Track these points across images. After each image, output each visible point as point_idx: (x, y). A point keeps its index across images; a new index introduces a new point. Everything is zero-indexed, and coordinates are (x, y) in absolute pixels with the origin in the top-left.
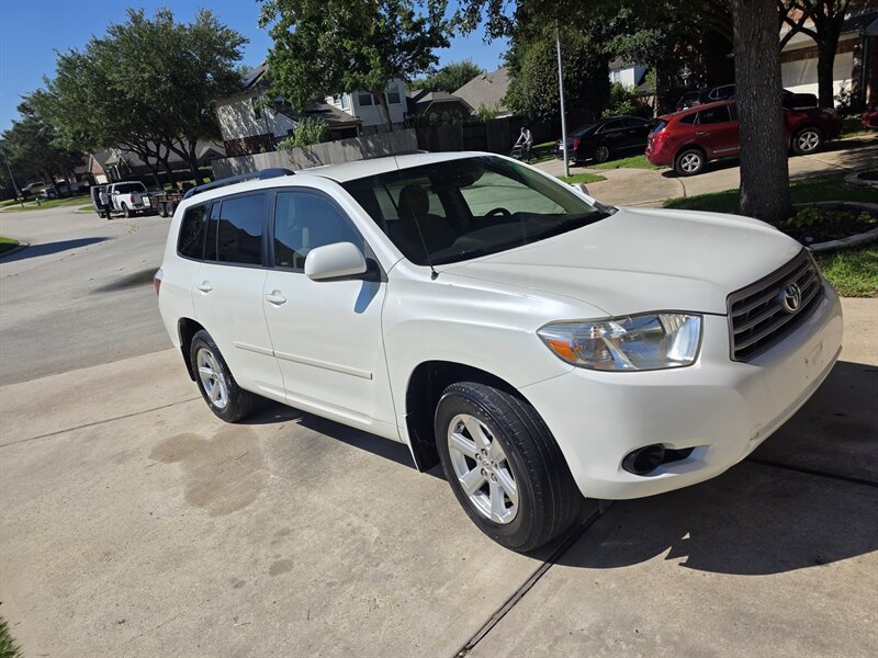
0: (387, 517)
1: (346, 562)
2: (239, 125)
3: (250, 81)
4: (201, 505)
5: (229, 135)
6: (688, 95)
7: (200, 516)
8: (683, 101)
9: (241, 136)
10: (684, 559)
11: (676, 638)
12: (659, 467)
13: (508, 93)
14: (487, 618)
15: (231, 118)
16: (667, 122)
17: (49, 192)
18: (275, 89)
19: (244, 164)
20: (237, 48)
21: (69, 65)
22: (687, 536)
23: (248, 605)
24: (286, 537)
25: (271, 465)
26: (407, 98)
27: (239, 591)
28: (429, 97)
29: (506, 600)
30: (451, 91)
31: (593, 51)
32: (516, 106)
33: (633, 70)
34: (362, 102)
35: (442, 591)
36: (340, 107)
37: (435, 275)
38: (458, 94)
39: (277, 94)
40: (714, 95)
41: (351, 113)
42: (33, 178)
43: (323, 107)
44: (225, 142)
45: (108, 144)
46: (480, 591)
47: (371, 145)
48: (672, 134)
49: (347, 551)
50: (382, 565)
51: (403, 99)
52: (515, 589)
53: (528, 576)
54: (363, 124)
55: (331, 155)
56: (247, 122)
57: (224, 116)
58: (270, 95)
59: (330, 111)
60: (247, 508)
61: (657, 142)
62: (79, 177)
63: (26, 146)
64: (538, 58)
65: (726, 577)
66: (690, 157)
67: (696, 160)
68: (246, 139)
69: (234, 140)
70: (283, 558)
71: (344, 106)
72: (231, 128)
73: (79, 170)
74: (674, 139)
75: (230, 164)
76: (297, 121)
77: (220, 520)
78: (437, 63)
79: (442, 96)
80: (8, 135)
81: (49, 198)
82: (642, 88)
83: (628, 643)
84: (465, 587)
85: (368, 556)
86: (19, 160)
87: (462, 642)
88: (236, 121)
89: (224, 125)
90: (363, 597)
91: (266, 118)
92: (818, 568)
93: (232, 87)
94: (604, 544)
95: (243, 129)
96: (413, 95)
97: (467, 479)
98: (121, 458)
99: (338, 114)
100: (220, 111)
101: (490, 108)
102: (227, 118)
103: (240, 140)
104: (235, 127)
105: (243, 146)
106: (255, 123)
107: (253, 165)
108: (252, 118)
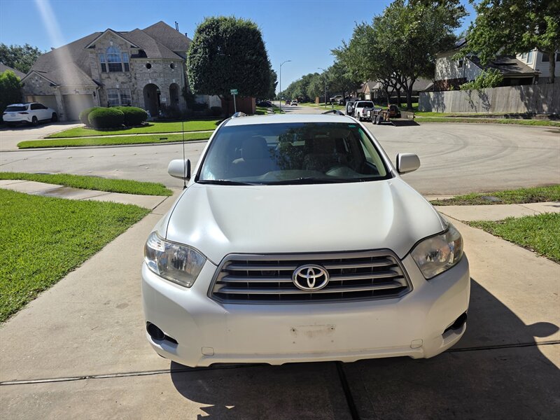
2: (447, 71)
5: (439, 77)
9: (446, 78)
10: (205, 414)
15: (444, 66)
17: (341, 101)
18: (468, 49)
19: (438, 97)
21: (360, 31)
22: (229, 407)
34: (545, 59)
35: (128, 352)
36: (525, 61)
41: (532, 66)
42: (337, 93)
43: (513, 61)
44: (436, 82)
45: (372, 78)
46: (135, 361)
54: (540, 76)
56: (452, 68)
57: (440, 64)
58: (464, 52)
59: (516, 64)
62: (358, 94)
63: (337, 75)
68: (448, 80)
69: (440, 81)
71: (528, 61)
72: (442, 72)
73: (359, 91)
80: (330, 69)
81: (340, 105)
84: (135, 356)
86: (332, 83)
88: (446, 68)
89: (438, 70)
91: (465, 67)
93: (448, 45)
95: (449, 74)
99: (522, 67)
100: (438, 62)
102: (441, 66)
103: (445, 80)
104: (444, 72)
105: (445, 84)
106: (457, 70)
107: (443, 98)
108: (456, 67)
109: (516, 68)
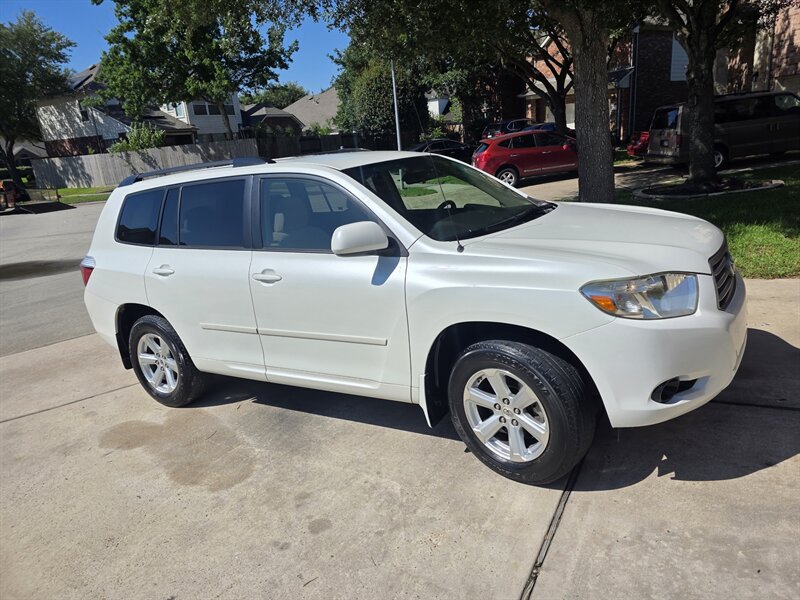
0: (400, 472)
1: (384, 513)
2: (62, 125)
3: (76, 84)
4: (194, 483)
5: (50, 135)
6: (491, 126)
7: (199, 493)
8: (487, 130)
10: (673, 474)
11: (701, 532)
12: (675, 396)
13: (339, 113)
14: (540, 540)
15: (53, 118)
16: (488, 145)
18: (109, 91)
19: (71, 165)
20: (63, 51)
22: (665, 458)
23: (305, 562)
24: (307, 500)
25: (250, 440)
26: (242, 112)
27: (287, 552)
28: (262, 111)
29: (548, 524)
30: (281, 108)
31: (414, 83)
32: (347, 125)
33: (437, 102)
34: (198, 111)
35: (487, 525)
36: (174, 115)
37: (461, 249)
38: (289, 110)
39: (112, 96)
40: (511, 127)
41: (186, 120)
43: (157, 114)
44: (47, 143)
46: (521, 520)
47: (212, 152)
48: (493, 155)
49: (379, 504)
50: (419, 511)
51: (237, 112)
52: (552, 515)
53: (556, 504)
54: (199, 132)
55: (169, 160)
56: (72, 122)
57: (45, 116)
59: (163, 117)
60: (249, 480)
61: (480, 161)
64: (368, 85)
65: (710, 483)
66: (507, 175)
67: (511, 178)
68: (70, 141)
69: (55, 142)
70: (317, 517)
71: (179, 114)
72: (53, 128)
74: (493, 159)
75: (54, 164)
76: (129, 125)
77: (224, 494)
78: (277, 80)
79: (274, 112)
82: (447, 118)
83: (667, 541)
84: (507, 519)
85: (401, 505)
87: (531, 562)
88: (60, 122)
89: (45, 125)
90: (418, 539)
91: (95, 121)
92: (770, 468)
93: (58, 89)
94: (604, 471)
95: (68, 130)
96: (247, 108)
97: (482, 429)
98: (65, 450)
99: (173, 122)
100: (41, 111)
101: (323, 125)
102: (49, 118)
103: (63, 141)
104: (58, 127)
105: (68, 147)
106: (82, 124)
107: (82, 166)
108: (78, 120)
109: (167, 123)
